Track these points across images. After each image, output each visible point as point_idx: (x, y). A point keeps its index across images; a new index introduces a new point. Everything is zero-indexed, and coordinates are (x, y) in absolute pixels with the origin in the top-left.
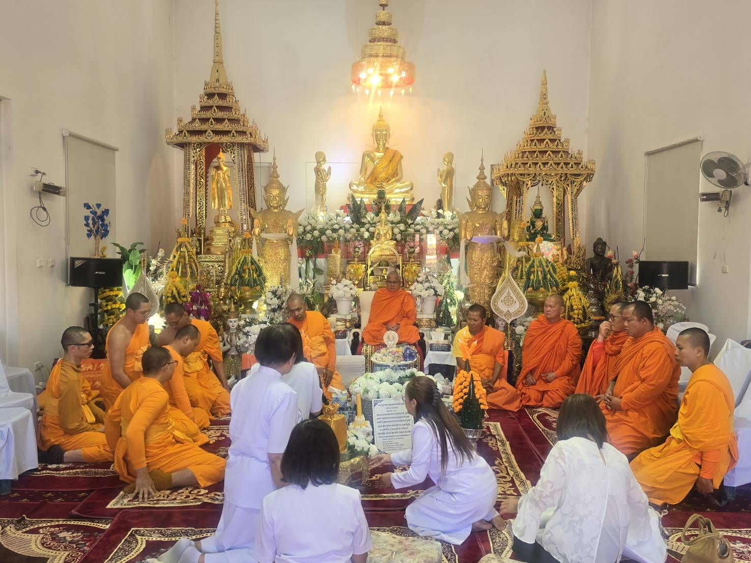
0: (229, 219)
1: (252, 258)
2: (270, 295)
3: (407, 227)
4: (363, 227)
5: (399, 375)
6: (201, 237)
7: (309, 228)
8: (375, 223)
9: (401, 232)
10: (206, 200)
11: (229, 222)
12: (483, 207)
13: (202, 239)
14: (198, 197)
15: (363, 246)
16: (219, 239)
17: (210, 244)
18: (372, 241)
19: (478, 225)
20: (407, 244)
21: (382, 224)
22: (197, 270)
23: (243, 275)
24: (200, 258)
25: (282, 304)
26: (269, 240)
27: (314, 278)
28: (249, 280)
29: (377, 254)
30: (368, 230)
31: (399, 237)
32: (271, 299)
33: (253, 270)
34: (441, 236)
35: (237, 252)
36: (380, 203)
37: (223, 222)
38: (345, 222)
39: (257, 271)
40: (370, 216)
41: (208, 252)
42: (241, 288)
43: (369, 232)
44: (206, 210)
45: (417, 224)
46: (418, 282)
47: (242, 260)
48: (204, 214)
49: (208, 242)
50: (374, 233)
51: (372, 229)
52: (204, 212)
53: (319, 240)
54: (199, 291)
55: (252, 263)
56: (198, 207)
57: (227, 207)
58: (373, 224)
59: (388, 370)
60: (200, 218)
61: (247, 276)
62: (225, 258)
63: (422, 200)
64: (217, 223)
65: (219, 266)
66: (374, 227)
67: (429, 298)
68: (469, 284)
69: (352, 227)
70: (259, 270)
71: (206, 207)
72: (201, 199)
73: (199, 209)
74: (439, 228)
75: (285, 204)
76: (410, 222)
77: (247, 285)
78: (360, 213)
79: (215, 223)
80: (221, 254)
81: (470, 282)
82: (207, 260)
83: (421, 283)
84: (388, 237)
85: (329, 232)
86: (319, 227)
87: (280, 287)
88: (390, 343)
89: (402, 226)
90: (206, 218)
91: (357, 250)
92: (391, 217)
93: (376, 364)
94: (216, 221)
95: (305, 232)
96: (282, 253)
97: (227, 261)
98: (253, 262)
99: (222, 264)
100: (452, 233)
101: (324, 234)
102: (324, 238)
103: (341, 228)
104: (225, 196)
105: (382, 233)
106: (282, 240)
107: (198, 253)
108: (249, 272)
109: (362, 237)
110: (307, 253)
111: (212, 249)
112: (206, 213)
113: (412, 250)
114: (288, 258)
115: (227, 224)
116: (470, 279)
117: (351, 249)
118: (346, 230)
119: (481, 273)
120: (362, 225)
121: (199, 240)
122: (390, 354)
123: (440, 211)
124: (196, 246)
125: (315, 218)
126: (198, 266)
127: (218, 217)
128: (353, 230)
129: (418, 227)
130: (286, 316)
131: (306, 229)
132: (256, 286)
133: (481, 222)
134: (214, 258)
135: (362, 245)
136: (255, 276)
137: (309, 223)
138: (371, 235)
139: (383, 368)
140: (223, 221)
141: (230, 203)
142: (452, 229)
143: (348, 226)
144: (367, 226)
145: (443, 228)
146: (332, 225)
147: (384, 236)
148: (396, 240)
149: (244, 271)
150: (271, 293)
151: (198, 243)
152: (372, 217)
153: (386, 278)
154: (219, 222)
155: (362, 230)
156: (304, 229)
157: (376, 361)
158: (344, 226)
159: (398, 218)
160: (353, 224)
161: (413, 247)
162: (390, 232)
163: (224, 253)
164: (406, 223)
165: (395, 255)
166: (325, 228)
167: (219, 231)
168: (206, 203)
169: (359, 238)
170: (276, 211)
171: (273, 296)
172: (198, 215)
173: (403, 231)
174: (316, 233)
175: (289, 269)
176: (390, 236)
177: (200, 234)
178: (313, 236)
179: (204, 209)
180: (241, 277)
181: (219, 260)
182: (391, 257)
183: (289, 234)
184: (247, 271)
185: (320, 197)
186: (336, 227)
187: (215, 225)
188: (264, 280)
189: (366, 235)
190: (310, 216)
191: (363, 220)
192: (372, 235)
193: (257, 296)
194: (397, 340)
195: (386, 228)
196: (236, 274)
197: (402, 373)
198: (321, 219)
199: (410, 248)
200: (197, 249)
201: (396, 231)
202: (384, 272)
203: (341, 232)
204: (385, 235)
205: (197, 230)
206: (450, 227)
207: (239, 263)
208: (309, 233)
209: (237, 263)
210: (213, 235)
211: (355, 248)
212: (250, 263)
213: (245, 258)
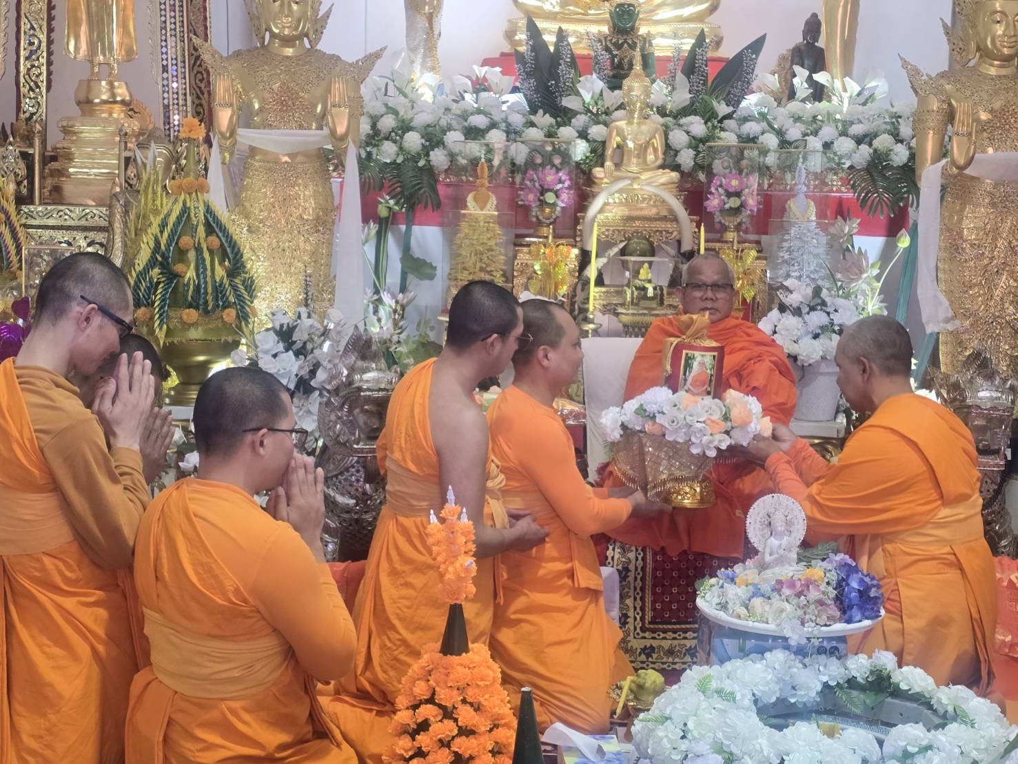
0: (122, 92)
1: (209, 210)
2: (271, 342)
3: (714, 127)
4: (567, 123)
5: (825, 679)
6: (31, 145)
7: (388, 123)
8: (607, 113)
9: (696, 143)
10: (50, 30)
11: (123, 102)
12: (1006, 51)
13: (36, 151)
14: (24, 20)
15: (569, 188)
16: (91, 156)
17: (62, 173)
18: (598, 172)
19: (984, 116)
20: (716, 182)
21: (631, 113)
22: (19, 252)
23: (179, 268)
24: (30, 215)
25: (313, 373)
26: (266, 153)
27: (403, 289)
28: (198, 287)
29: (615, 214)
30: (583, 135)
31: (686, 158)
32: (275, 356)
33: (211, 252)
34: (830, 160)
35: (154, 193)
36: (619, 47)
37: (105, 102)
38: (504, 107)
39: (224, 255)
40: (591, 87)
41: (56, 196)
42: (171, 314)
43: (588, 141)
44: (49, 63)
45: (745, 119)
46: (783, 308)
47: (172, 219)
48: (44, 77)
49: (54, 165)
50: (604, 143)
51: (596, 131)
52: (44, 69)
53: (421, 163)
54: (25, 320)
55: (210, 230)
56: (22, 53)
57: (118, 53)
58: (602, 116)
59: (777, 657)
60: (31, 89)
61: (190, 274)
62: (111, 216)
63: (762, 39)
64: (86, 104)
65: (89, 245)
66: (606, 124)
67: (824, 368)
68: (947, 321)
69: (532, 124)
70: (232, 255)
71: (50, 53)
72: (32, 28)
73: (27, 58)
74: (821, 133)
75: (319, 32)
76: (722, 109)
77: (190, 306)
78: (556, 77)
79: (79, 103)
80: (99, 205)
81: (950, 314)
82: (51, 222)
83: (797, 312)
84: (651, 157)
85: (454, 138)
86: (421, 119)
87: (304, 315)
88: (774, 542)
89: (697, 126)
90: (49, 88)
91: (550, 197)
92: (659, 91)
93: (720, 627)
94: (82, 97)
95: (375, 137)
96: (306, 199)
97: (118, 226)
98: (213, 225)
99: (100, 237)
100: (865, 150)
101: (440, 143)
102: (438, 158)
103: (493, 125)
104: (110, 15)
105: (631, 144)
106: (306, 155)
107: (22, 200)
108: (200, 260)
109: (565, 156)
110: (380, 206)
111: (68, 188)
112: (49, 73)
113: (734, 203)
114: (325, 220)
115: (117, 107)
116: (952, 303)
117: (531, 197)
118: (512, 133)
119: (990, 285)
120: (563, 116)
121: (26, 156)
122: (787, 591)
123: (820, 77)
124: (16, 175)
125: (407, 91)
126: (22, 239)
127: (89, 84)
128: (535, 134)
129: (751, 128)
130: (333, 417)
131: (380, 125)
132: (225, 308)
133: (997, 105)
134: (72, 215)
135: (567, 184)
136: (220, 272)
137: (386, 105)
138: (593, 151)
139: (751, 643)
140: (104, 97)
141: (126, 40)
142: (865, 136)
143: (517, 120)
144: (581, 120)
145: (836, 134)
146: (464, 116)
147: (638, 156)
148: (676, 167)
149: (181, 254)
150: (273, 337)
151: (22, 165)
152: (598, 91)
153: (650, 293)
154: (89, 102)
155: (566, 132)
156: (374, 126)
157: (722, 615)
158: (505, 120)
159: (683, 96)
160: (534, 111)
161: (738, 194)
162: (658, 142)
163: (108, 202)
164: (709, 115)
165: (675, 219)
166: (443, 123)
167: (90, 131)
168: (50, 42)
169: (557, 161)
170: (289, 52)
171: (281, 347)
172: (22, 80)
173: (703, 141)
174: (413, 140)
175: (330, 255)
176: (657, 158)
177: (28, 139)
178: (401, 148)
179: (43, 60)
180: (172, 276)
181: (90, 223)
182: (661, 225)
183: (333, 133)
184: (192, 255)
185: (422, 22)
186: (479, 121)
187: (76, 110)
188: (250, 287)
189: (580, 150)
190: (391, 83)
191: (568, 102)
192: (598, 152)
193: (226, 343)
194: (800, 532)
195: (644, 128)
196: (152, 263)
197: (831, 671)
198: (428, 96)
199: (729, 195)
200: (19, 184)
201: (679, 138)
202: (644, 273)
203: (496, 138)
204: (643, 150)
205: (23, 128)
206: (857, 129)
207: (163, 226)
208: (387, 139)
209: (155, 229)
210: (73, 142)
211: (543, 191)
212: (201, 230)
213: (185, 210)
